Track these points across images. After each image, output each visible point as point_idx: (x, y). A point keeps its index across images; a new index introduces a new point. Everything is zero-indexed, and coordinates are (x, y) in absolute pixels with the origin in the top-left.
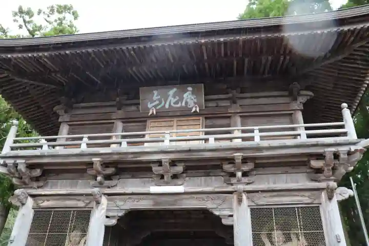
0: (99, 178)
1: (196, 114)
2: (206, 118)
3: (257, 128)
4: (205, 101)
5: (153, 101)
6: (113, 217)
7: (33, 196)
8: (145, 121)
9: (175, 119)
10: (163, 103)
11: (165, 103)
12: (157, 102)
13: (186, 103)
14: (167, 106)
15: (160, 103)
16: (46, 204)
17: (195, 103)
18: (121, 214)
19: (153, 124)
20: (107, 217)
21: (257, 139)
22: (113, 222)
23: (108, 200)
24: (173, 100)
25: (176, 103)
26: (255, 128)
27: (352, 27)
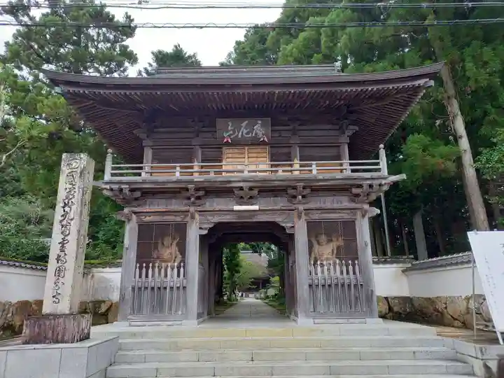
0: (193, 199)
1: (264, 143)
2: (271, 147)
3: (315, 162)
4: (272, 131)
5: (227, 131)
6: (206, 229)
7: (135, 213)
8: (221, 148)
9: (246, 148)
10: (237, 133)
11: (239, 133)
12: (231, 132)
13: (256, 134)
14: (240, 136)
15: (234, 132)
16: (148, 219)
17: (263, 134)
18: (211, 226)
19: (228, 151)
20: (200, 228)
21: (314, 172)
22: (205, 232)
23: (200, 215)
24: (245, 131)
25: (247, 133)
26: (313, 162)
27: (396, 86)
